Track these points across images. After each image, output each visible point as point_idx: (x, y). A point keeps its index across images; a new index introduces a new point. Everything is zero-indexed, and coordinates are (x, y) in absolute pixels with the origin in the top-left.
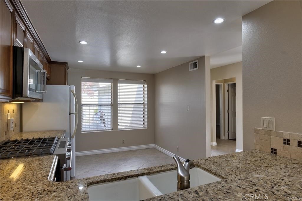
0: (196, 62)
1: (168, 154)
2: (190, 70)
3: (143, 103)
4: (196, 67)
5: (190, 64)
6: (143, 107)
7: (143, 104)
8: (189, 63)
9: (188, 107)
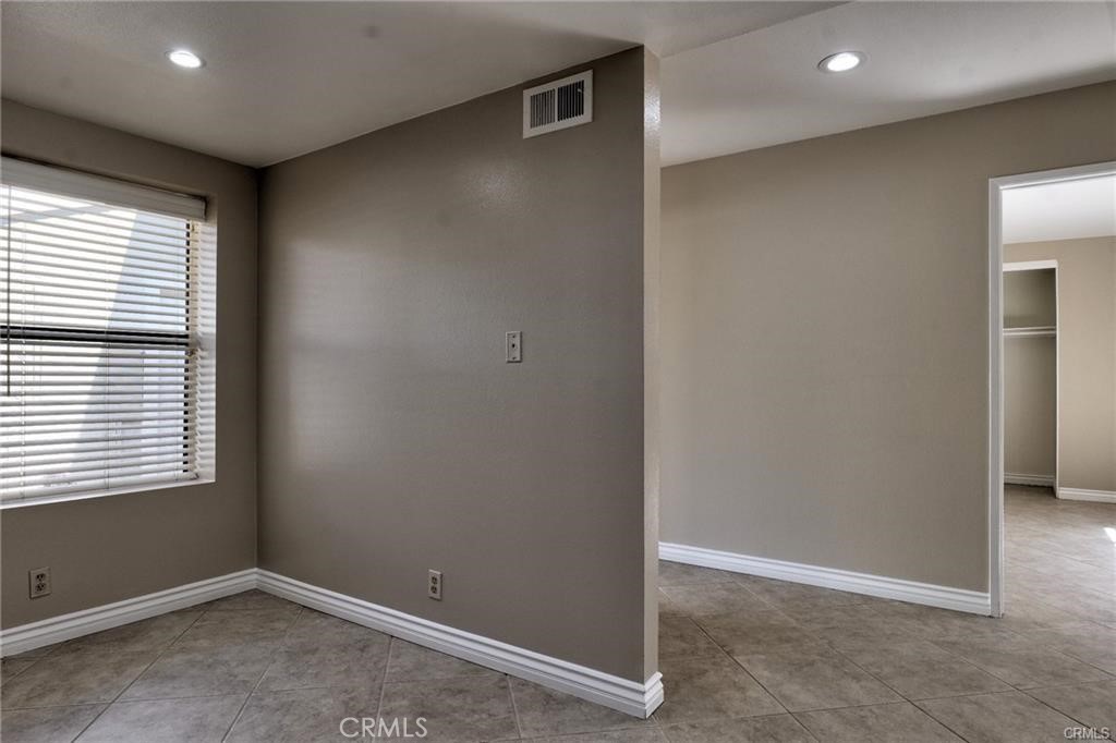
0: (581, 85)
1: (361, 620)
2: (529, 132)
3: (182, 329)
4: (580, 111)
5: (534, 98)
6: (183, 353)
7: (186, 336)
8: (528, 94)
9: (517, 341)
